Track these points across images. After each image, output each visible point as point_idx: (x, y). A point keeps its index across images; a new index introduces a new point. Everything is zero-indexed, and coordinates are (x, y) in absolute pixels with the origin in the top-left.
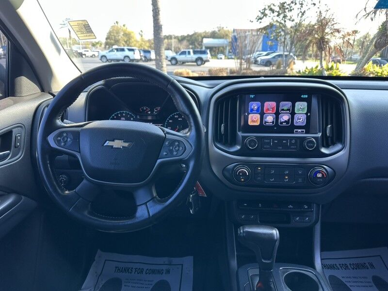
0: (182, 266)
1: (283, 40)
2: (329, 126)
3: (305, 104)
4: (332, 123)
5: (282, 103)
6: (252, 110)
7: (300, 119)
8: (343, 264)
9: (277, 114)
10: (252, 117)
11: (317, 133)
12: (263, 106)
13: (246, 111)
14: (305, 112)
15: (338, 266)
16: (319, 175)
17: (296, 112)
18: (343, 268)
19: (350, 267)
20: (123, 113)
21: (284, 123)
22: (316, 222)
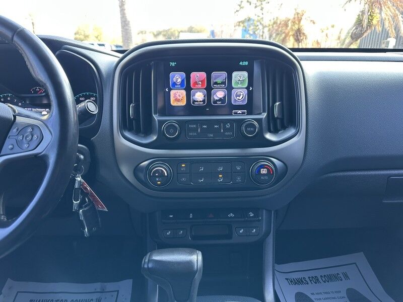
0: (118, 293)
1: (261, 34)
2: (277, 103)
3: (245, 74)
4: (281, 100)
5: (214, 74)
6: (174, 84)
7: (240, 95)
8: (312, 277)
9: (209, 90)
10: (175, 94)
11: (260, 114)
12: (188, 78)
13: (166, 85)
14: (246, 85)
15: (308, 280)
16: (264, 171)
17: (233, 85)
18: (312, 282)
19: (320, 279)
20: (8, 96)
21: (218, 102)
22: (267, 234)
